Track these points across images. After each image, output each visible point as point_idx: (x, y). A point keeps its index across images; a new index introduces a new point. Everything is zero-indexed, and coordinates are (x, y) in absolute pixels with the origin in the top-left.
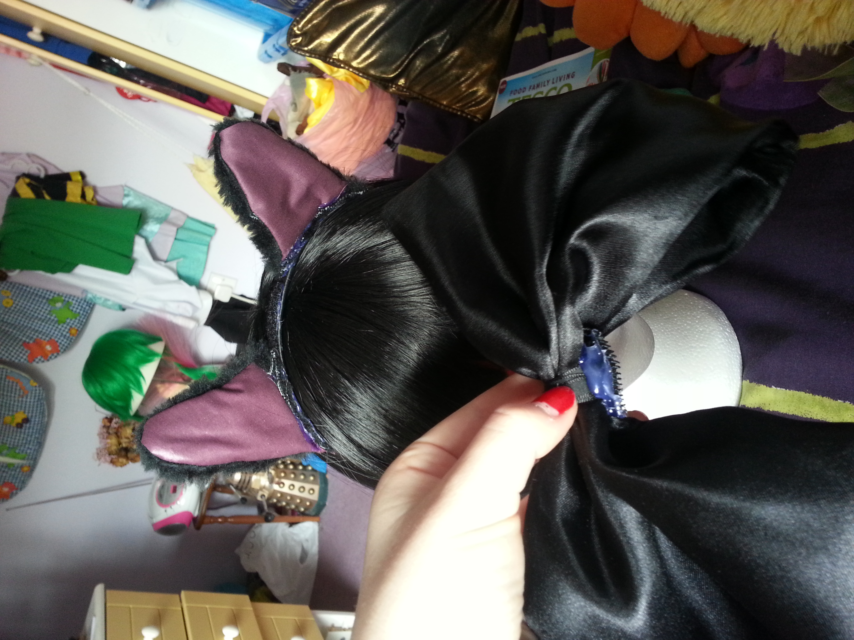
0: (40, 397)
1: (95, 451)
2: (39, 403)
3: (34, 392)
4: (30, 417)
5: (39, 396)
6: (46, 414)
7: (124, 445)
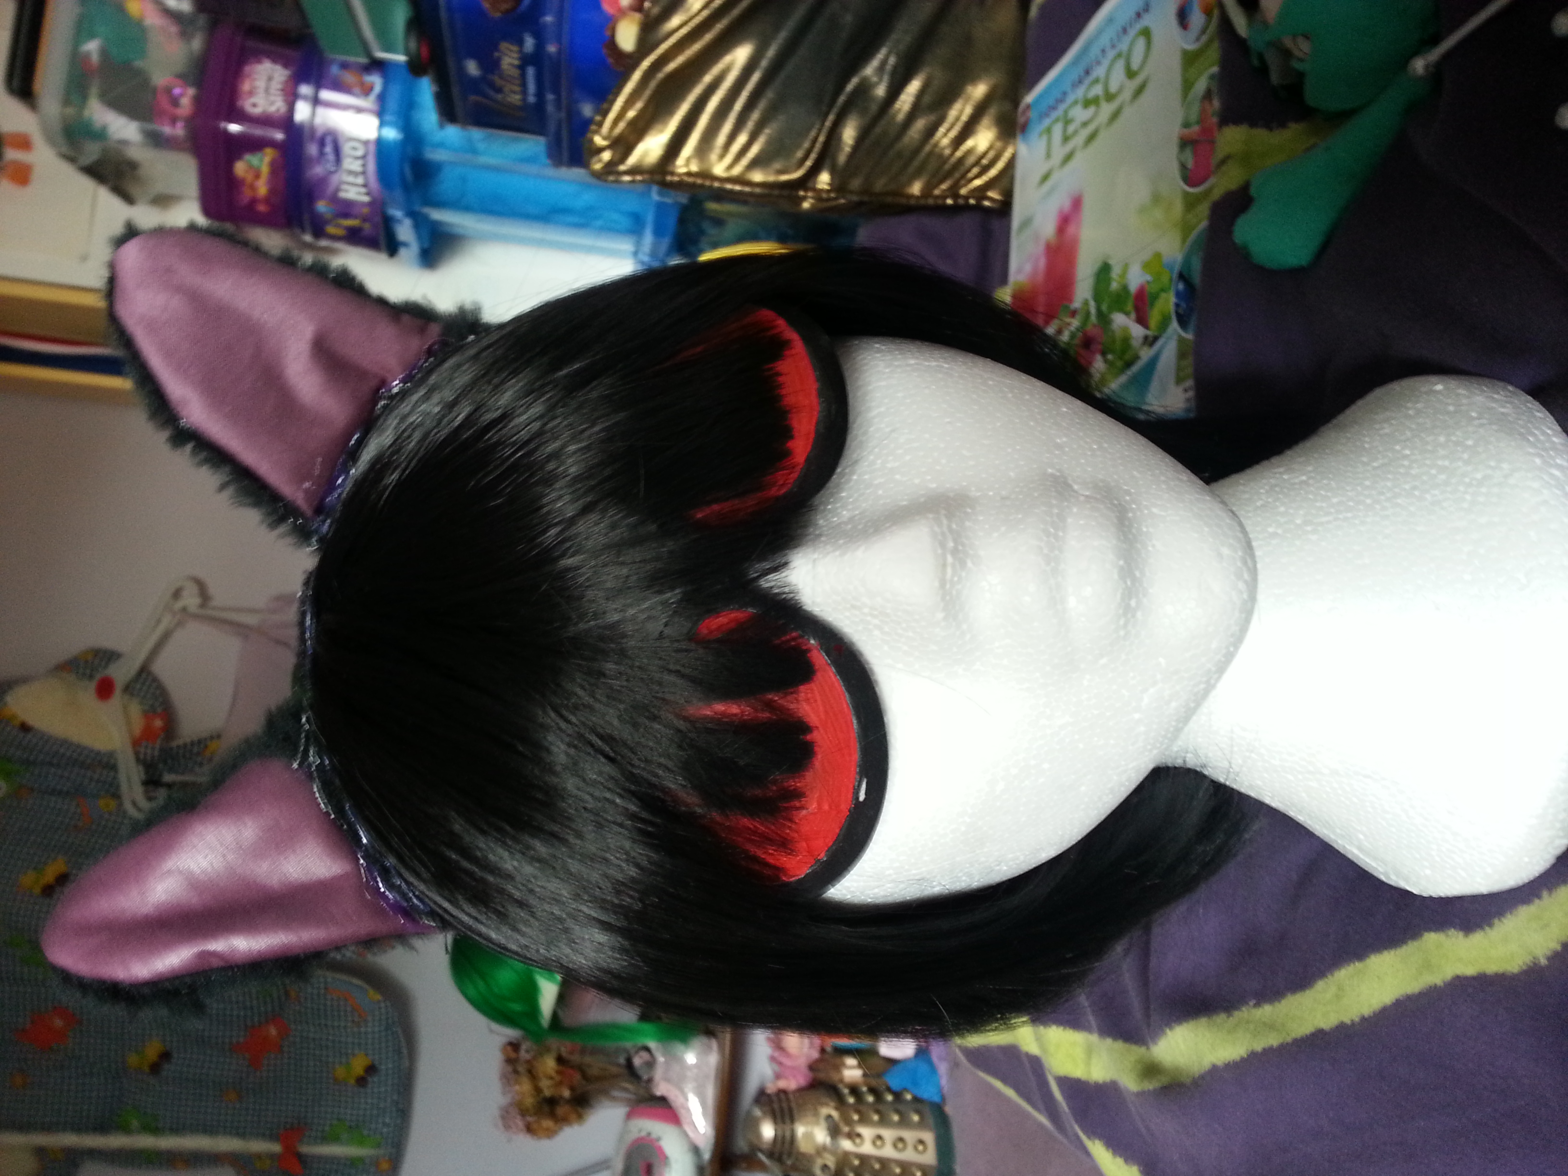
0: (390, 1021)
1: (496, 1112)
2: (389, 1032)
3: (377, 1013)
4: (376, 1063)
5: (387, 1019)
6: (405, 1051)
7: (547, 1093)
